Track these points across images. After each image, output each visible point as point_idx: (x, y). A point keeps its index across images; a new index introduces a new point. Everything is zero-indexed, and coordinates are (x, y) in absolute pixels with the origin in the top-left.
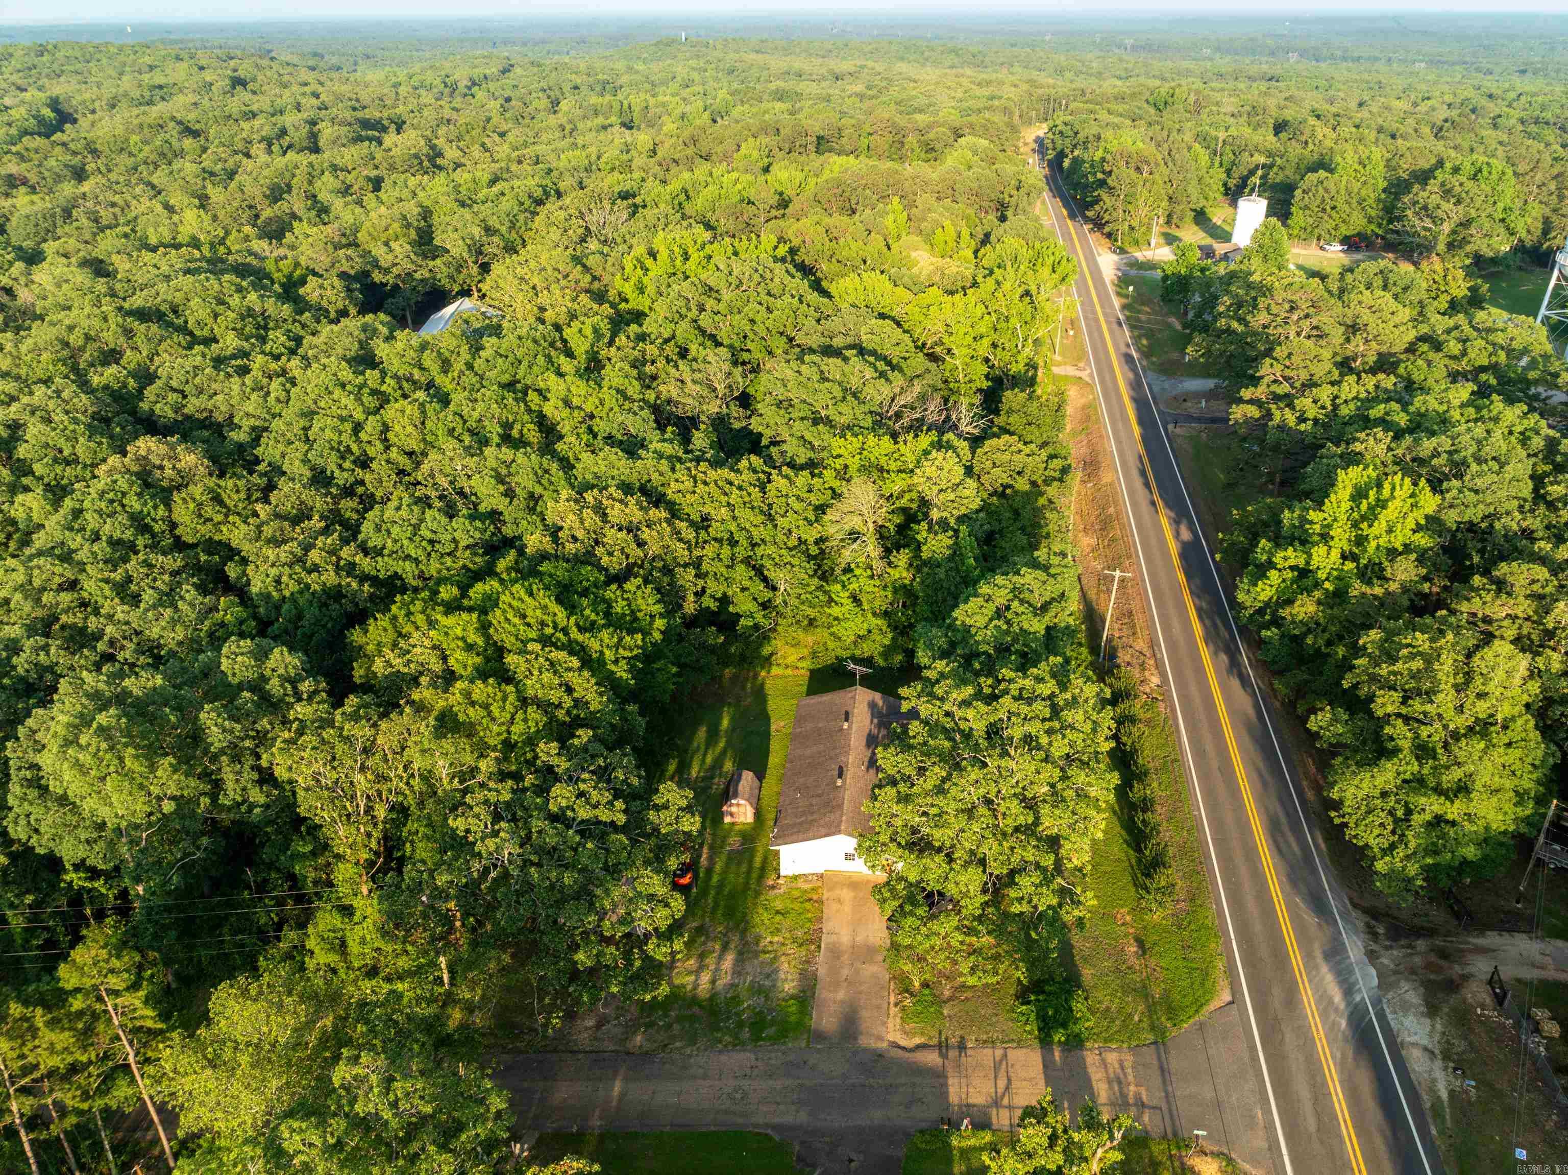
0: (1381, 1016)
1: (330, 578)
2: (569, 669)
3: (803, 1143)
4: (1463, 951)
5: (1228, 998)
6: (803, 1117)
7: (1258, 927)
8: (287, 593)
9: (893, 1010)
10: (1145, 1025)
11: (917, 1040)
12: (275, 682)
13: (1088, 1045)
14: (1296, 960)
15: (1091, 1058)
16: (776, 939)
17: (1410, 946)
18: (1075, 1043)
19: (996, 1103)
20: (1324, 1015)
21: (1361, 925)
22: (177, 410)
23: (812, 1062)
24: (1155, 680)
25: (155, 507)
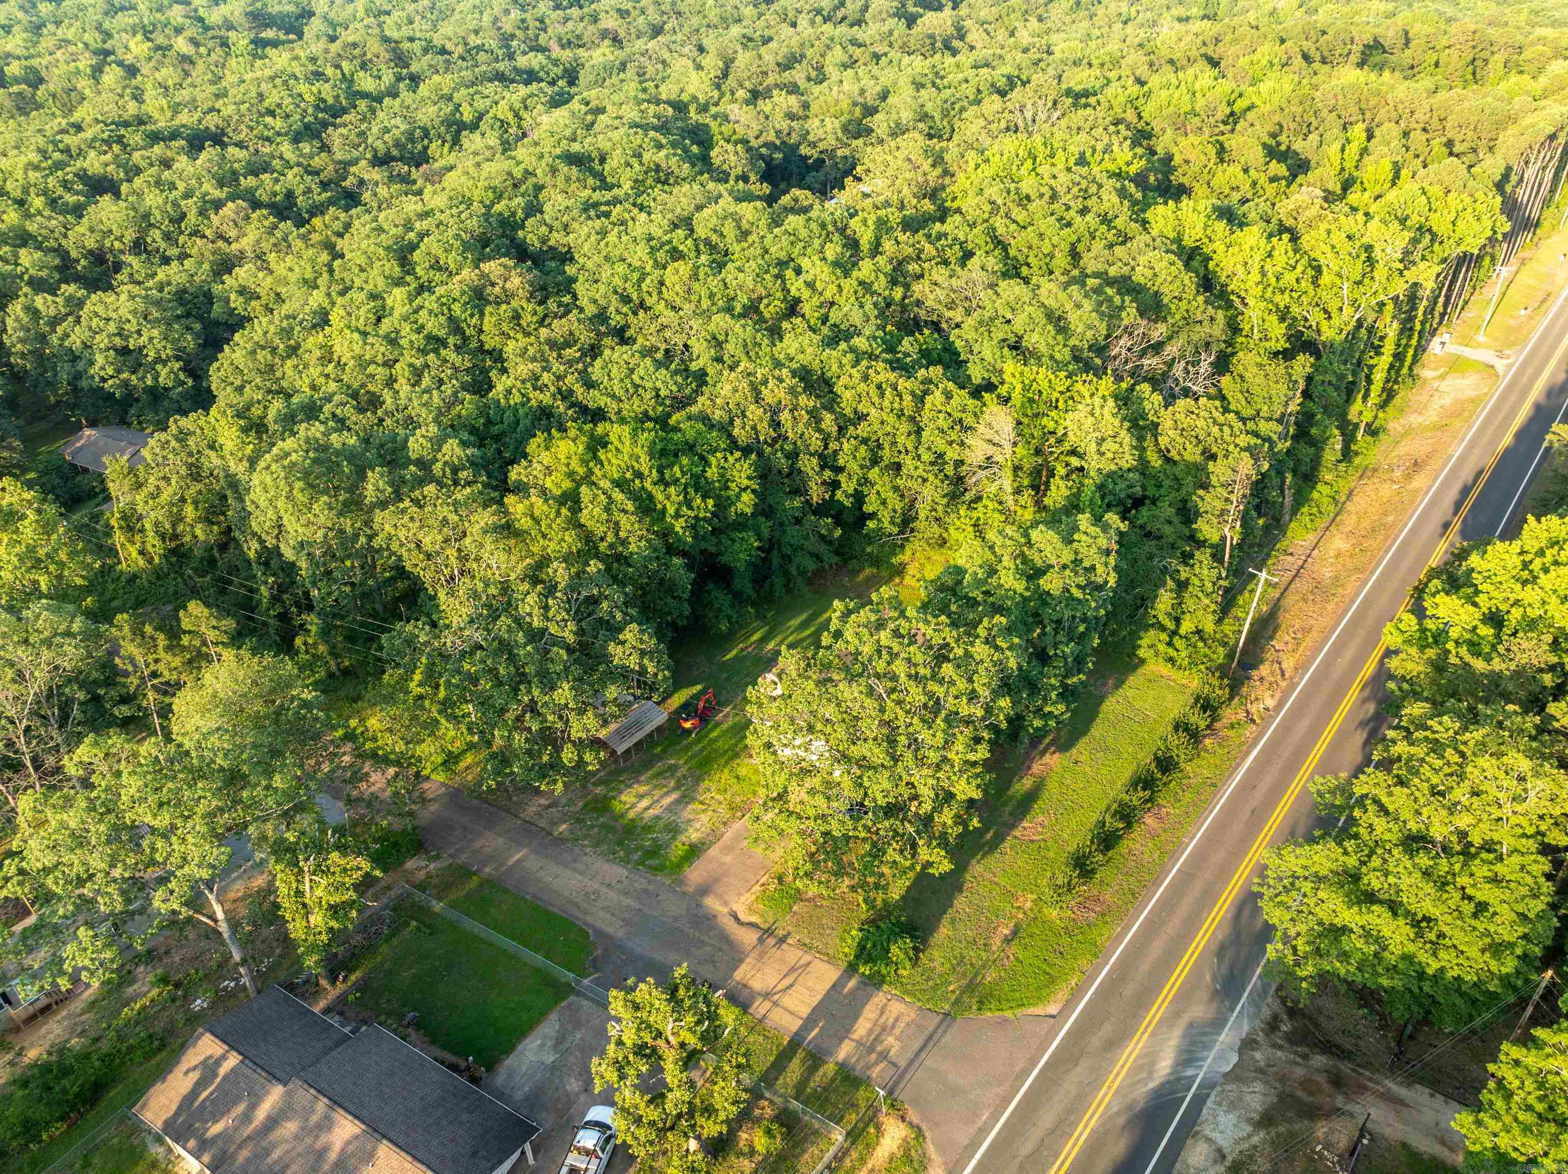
0: (1199, 1102)
1: (546, 398)
2: (624, 511)
3: (606, 950)
4: (1366, 1088)
5: (1054, 1012)
6: (621, 933)
7: (1145, 967)
8: (512, 402)
9: (757, 888)
10: (953, 997)
11: (754, 919)
12: (439, 465)
13: (885, 987)
14: (1158, 1010)
15: (879, 998)
16: (718, 797)
17: (1305, 1057)
18: (876, 982)
19: (767, 995)
20: (1137, 1068)
21: (1266, 1012)
22: (544, 241)
23: (663, 896)
24: (1270, 703)
25: (472, 316)
